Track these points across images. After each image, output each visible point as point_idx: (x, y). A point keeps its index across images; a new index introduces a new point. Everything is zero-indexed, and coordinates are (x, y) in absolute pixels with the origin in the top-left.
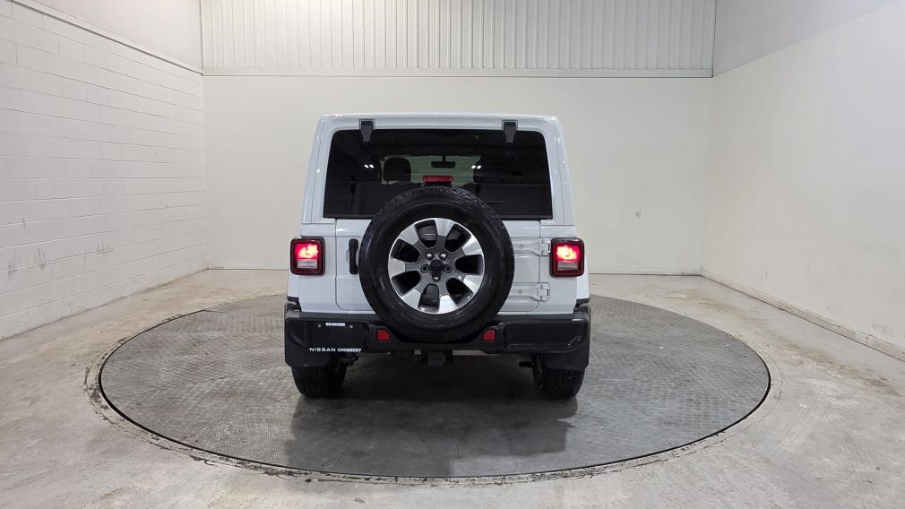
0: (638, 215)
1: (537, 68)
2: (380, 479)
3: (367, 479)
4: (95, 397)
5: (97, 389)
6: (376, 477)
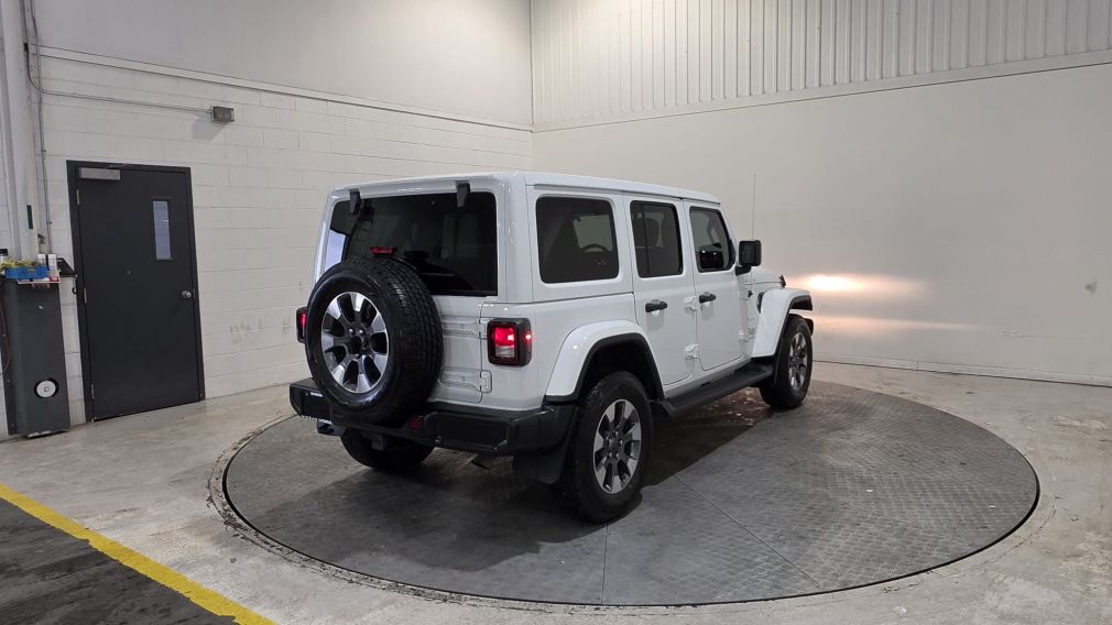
0: (1091, 288)
1: (915, 73)
2: (281, 549)
3: (273, 546)
4: (245, 439)
5: (255, 434)
6: (280, 547)
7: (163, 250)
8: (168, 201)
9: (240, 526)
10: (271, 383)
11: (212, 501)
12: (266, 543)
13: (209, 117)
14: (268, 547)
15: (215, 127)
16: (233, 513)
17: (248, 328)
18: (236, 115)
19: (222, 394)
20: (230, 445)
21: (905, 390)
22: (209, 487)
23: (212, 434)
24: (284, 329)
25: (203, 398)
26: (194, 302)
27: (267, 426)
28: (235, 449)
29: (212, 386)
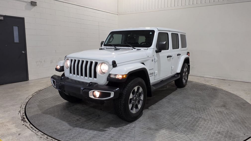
2: (36, 130)
3: (33, 129)
4: (36, 92)
5: (39, 91)
6: (36, 129)
7: (16, 40)
8: (18, 26)
9: (25, 121)
10: (48, 76)
11: (20, 112)
12: (32, 128)
13: (30, 4)
14: (32, 129)
15: (32, 7)
16: (25, 117)
17: (41, 62)
18: (37, 4)
19: (33, 79)
20: (31, 94)
21: (212, 84)
22: (21, 108)
23: (27, 90)
24: (51, 62)
25: (28, 80)
26: (26, 54)
27: (43, 89)
28: (32, 95)
29: (31, 77)
